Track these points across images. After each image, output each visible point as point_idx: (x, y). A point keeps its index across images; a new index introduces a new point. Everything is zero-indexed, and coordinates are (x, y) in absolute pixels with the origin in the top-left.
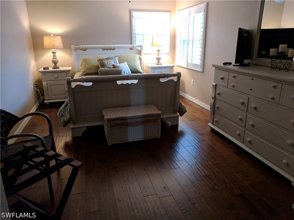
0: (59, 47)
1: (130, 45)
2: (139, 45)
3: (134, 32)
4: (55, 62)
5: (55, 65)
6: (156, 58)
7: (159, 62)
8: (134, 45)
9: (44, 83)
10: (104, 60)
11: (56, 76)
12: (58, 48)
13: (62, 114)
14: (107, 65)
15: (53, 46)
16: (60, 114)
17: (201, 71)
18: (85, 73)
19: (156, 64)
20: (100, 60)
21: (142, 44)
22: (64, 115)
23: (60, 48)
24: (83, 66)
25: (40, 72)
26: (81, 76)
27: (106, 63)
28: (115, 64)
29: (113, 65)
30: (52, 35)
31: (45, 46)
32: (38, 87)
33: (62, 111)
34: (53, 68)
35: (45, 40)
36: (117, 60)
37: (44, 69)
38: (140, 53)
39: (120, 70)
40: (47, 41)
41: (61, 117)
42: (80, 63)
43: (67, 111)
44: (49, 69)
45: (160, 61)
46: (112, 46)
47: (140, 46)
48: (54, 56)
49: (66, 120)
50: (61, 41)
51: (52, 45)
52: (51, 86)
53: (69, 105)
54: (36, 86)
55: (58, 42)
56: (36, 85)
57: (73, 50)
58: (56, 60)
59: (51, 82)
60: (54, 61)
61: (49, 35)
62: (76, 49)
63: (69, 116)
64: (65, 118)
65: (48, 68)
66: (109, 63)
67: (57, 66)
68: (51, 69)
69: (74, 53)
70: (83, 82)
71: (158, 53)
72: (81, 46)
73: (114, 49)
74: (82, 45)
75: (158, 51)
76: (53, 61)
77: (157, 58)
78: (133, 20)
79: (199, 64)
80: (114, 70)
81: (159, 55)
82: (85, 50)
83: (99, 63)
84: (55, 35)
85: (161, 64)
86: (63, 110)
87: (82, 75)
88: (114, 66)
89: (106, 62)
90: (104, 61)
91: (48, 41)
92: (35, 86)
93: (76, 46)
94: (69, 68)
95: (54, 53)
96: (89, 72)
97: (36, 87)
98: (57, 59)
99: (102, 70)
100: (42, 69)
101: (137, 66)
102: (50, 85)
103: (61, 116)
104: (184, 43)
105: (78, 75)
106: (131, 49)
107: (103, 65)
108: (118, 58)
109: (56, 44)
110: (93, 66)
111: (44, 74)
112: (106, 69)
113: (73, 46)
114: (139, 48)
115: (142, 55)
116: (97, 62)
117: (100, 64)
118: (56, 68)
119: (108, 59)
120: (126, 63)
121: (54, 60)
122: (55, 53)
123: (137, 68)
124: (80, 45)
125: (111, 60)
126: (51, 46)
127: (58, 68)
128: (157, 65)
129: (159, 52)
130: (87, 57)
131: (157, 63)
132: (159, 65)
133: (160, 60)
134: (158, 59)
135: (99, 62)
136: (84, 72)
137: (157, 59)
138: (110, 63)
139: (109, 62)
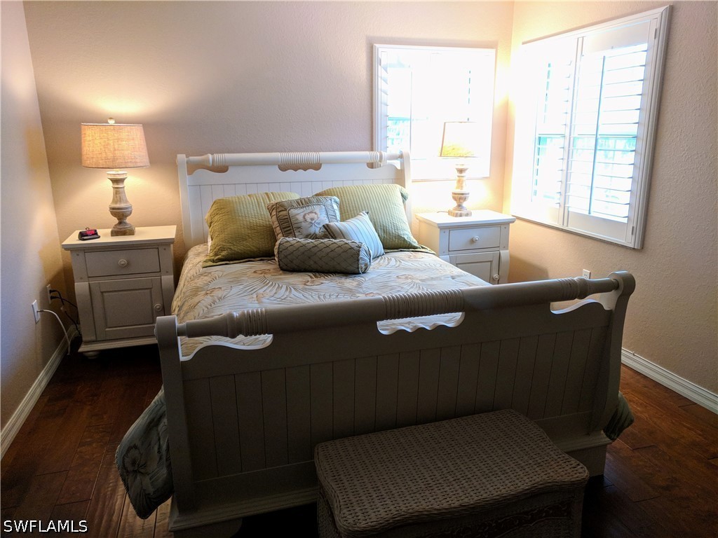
0: (136, 162)
1: (367, 153)
2: (398, 153)
3: (380, 109)
4: (120, 214)
5: (120, 223)
6: (451, 196)
7: (460, 206)
8: (383, 153)
9: (81, 287)
10: (293, 207)
11: (123, 261)
12: (130, 165)
13: (134, 463)
14: (303, 224)
15: (114, 159)
16: (127, 460)
17: (631, 246)
18: (224, 253)
19: (450, 213)
20: (277, 208)
21: (405, 150)
22: (145, 465)
23: (139, 165)
24: (216, 226)
25: (67, 248)
26: (211, 264)
27: (300, 218)
28: (332, 224)
29: (327, 227)
30: (112, 122)
31: (84, 157)
32: (61, 298)
33: (135, 447)
34: (114, 233)
35: (88, 138)
36: (335, 207)
37: (82, 236)
38: (399, 177)
39: (353, 245)
40: (93, 142)
41: (127, 472)
42: (207, 216)
43: (156, 448)
44: (99, 237)
45: (465, 204)
46: (312, 156)
47: (401, 157)
48: (118, 193)
49: (151, 490)
50: (143, 143)
51: (110, 155)
52: (105, 294)
53: (165, 420)
54: (52, 294)
55: (134, 143)
56: (51, 292)
57: (183, 170)
58: (123, 205)
59: (102, 281)
60: (119, 209)
61: (99, 120)
62: (192, 168)
63: (164, 471)
64: (147, 480)
65: (95, 234)
66: (308, 217)
67: (125, 223)
68: (105, 237)
69: (186, 179)
70: (233, 336)
71: (457, 178)
72: (210, 156)
73: (317, 167)
74: (212, 154)
75: (461, 171)
76: (113, 209)
77: (453, 193)
78: (380, 72)
79: (625, 220)
80: (333, 247)
81: (464, 184)
82: (221, 169)
83: (274, 218)
84: (123, 121)
85: (467, 215)
86: (138, 443)
87: (213, 261)
88: (329, 232)
89: (298, 214)
90: (293, 212)
91: (97, 142)
92: (49, 295)
93: (193, 158)
94: (168, 232)
95: (115, 181)
96: (238, 248)
97: (52, 298)
98: (127, 202)
99: (288, 244)
100: (73, 239)
101: (400, 225)
102: (102, 293)
103: (130, 468)
104: (541, 147)
105: (198, 259)
106: (371, 166)
107: (289, 226)
108: (338, 200)
109: (126, 153)
110: (251, 228)
111: (81, 254)
112: (303, 241)
113: (181, 157)
114: (397, 164)
115: (408, 182)
116: (267, 213)
117: (276, 224)
118: (124, 233)
119: (303, 203)
120: (366, 217)
121: (118, 206)
122: (122, 181)
123: (401, 233)
124: (206, 153)
125: (317, 209)
126: (106, 158)
127: (132, 233)
128: (456, 215)
129: (462, 175)
130: (228, 194)
131: (455, 209)
132: (461, 216)
133: (465, 199)
134: (460, 198)
135: (274, 213)
136: (222, 249)
137: (455, 199)
138: (312, 219)
139: (309, 213)
